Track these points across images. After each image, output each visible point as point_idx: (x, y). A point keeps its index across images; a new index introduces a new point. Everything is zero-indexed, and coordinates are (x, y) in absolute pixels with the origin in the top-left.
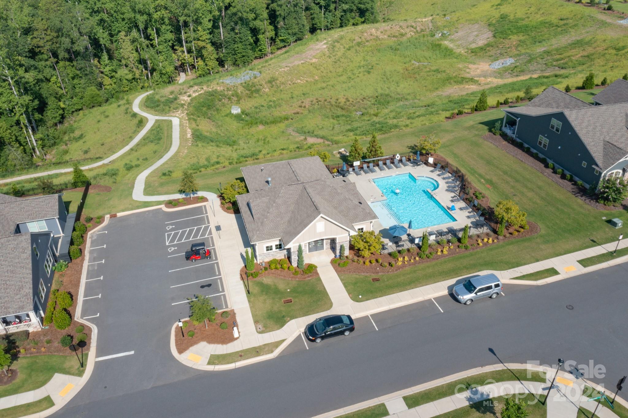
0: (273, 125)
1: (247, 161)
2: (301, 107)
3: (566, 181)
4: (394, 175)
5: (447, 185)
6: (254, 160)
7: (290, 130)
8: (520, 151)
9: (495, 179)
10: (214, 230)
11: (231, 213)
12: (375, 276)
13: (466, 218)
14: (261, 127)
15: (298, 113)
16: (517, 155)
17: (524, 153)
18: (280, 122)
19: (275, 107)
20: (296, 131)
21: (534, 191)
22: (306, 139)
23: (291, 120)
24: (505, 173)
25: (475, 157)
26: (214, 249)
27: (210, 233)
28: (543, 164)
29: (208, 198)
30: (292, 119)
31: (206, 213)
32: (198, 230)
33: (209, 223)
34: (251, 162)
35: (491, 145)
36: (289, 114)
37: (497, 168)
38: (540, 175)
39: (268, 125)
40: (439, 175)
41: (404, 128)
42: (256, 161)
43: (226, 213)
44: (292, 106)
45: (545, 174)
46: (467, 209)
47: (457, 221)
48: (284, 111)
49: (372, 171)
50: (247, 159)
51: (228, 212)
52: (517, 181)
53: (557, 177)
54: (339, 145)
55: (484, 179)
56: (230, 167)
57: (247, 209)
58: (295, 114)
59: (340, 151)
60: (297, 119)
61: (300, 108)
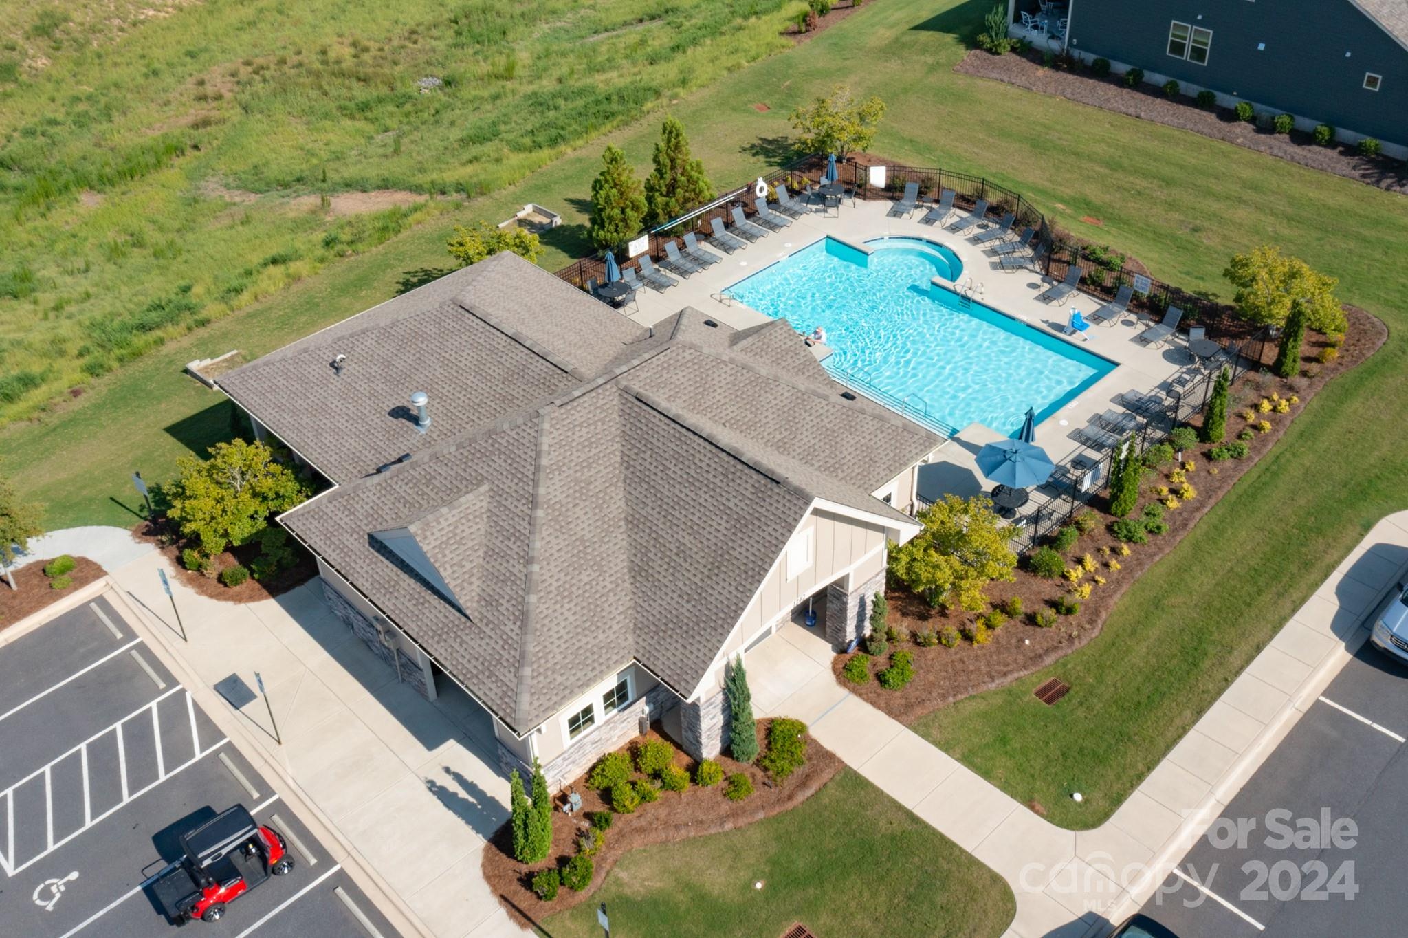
0: (134, 185)
1: (161, 342)
2: (202, 98)
3: (1315, 148)
4: (783, 257)
5: (981, 247)
6: (190, 329)
7: (213, 190)
8: (1111, 90)
9: (1093, 192)
10: (218, 710)
11: (251, 598)
12: (1036, 677)
13: (1137, 347)
14: (89, 202)
15: (206, 123)
16: (1108, 100)
17: (1125, 91)
18: (158, 164)
19: (108, 115)
20: (238, 188)
21: (1245, 202)
22: (325, 204)
23: (197, 153)
24: (1114, 165)
25: (981, 136)
26: (280, 807)
27: (211, 732)
28: (1212, 112)
29: (92, 556)
30: (196, 147)
31: (130, 634)
32: (139, 734)
33: (171, 681)
34: (186, 342)
35: (1002, 87)
36: (177, 132)
37: (1076, 154)
38: (1224, 146)
39: (113, 185)
40: (928, 221)
41: (682, 92)
42: (202, 332)
43: (228, 605)
44: (168, 103)
45: (1240, 140)
46: (1111, 314)
47: (1117, 364)
48: (150, 126)
49: (702, 262)
50: (158, 333)
51: (238, 599)
52: (1169, 182)
53: (1280, 142)
54: (496, 194)
55: (1063, 201)
56: (103, 383)
57: (387, 569)
58: (196, 126)
59: (521, 215)
60: (215, 143)
61: (204, 104)
